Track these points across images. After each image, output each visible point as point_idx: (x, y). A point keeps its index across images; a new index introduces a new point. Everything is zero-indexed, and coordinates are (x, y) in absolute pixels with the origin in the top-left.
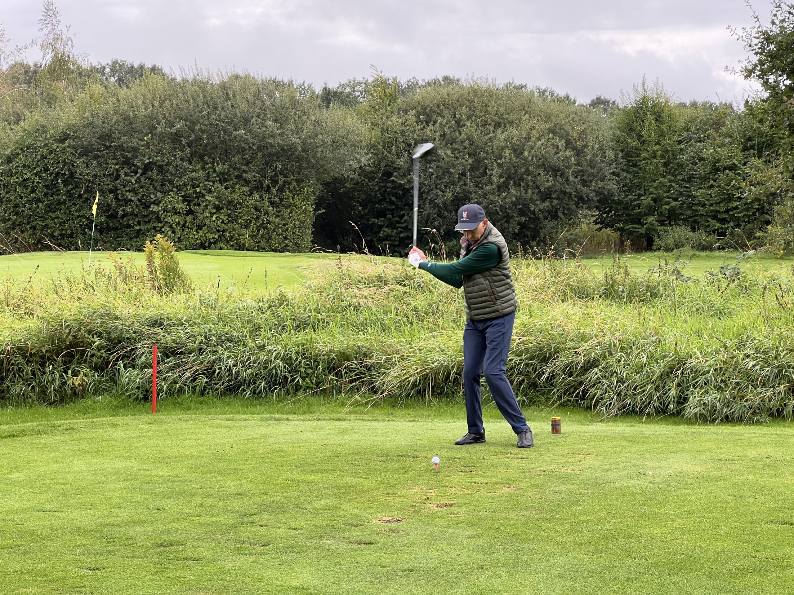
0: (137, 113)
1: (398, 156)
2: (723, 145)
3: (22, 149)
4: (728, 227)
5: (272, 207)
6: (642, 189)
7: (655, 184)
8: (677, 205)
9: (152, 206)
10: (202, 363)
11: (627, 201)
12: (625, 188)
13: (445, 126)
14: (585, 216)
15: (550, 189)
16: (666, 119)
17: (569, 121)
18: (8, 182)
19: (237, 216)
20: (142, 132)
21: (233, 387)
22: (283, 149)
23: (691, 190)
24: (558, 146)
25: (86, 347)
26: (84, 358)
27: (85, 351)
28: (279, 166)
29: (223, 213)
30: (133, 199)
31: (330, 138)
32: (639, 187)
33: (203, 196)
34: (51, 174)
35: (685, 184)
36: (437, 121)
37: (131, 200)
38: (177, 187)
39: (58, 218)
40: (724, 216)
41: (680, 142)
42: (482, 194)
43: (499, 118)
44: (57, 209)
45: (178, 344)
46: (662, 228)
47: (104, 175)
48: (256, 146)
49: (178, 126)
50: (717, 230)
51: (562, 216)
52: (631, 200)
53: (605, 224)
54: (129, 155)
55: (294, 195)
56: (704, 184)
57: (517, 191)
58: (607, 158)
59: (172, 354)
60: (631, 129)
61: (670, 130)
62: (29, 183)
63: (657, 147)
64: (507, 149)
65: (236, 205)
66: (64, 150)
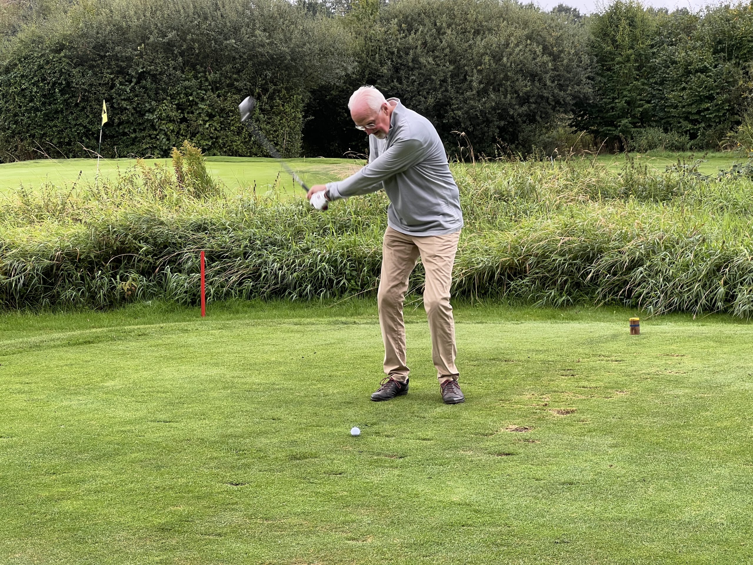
0: (130, 23)
1: (382, 64)
2: (694, 48)
3: (19, 60)
4: (700, 128)
5: (263, 114)
6: (617, 92)
7: (629, 88)
8: (649, 107)
9: (147, 114)
10: (247, 267)
11: (601, 104)
12: (600, 92)
13: (426, 34)
14: (562, 120)
15: (528, 94)
16: (639, 24)
17: (546, 28)
18: (7, 92)
19: (230, 123)
20: (135, 42)
21: (279, 291)
22: (272, 58)
23: (663, 93)
24: (536, 51)
25: (133, 252)
26: (132, 263)
27: (132, 256)
28: (269, 74)
29: (216, 121)
30: (128, 107)
31: (317, 46)
32: (613, 90)
33: (197, 104)
34: (49, 83)
35: (656, 87)
36: (418, 30)
37: (126, 109)
38: (171, 95)
39: (56, 126)
40: (696, 117)
41: (652, 46)
42: (462, 99)
43: (478, 26)
44: (55, 118)
45: (224, 248)
46: (636, 129)
47: (100, 84)
48: (247, 55)
49: (170, 36)
50: (689, 130)
51: (540, 120)
52: (605, 103)
53: (579, 126)
54: (123, 64)
55: (284, 103)
56: (677, 86)
57: (496, 97)
58: (583, 63)
59: (218, 258)
60: (605, 34)
61: (643, 34)
62: (27, 93)
63: (631, 51)
64: (487, 56)
65: (228, 112)
66: (60, 60)
